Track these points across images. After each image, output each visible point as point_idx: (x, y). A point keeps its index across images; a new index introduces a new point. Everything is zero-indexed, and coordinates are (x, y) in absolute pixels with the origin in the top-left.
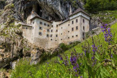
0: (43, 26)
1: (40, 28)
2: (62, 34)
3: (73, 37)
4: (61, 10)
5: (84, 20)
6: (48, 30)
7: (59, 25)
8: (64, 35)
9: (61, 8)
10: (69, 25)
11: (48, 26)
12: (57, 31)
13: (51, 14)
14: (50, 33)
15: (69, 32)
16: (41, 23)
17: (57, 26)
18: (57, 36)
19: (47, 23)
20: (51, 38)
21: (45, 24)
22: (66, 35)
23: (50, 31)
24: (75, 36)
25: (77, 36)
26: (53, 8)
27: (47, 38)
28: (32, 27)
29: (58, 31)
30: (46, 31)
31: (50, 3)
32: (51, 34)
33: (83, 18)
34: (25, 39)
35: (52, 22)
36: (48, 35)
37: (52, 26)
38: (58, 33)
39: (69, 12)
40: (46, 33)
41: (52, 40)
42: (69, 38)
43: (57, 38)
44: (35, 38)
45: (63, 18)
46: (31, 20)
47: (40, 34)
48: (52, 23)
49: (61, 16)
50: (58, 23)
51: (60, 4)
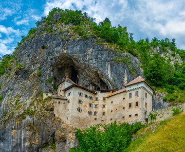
0: (83, 98)
1: (80, 102)
2: (112, 111)
3: (130, 116)
4: (111, 75)
5: (146, 94)
6: (91, 105)
7: (108, 97)
8: (116, 113)
9: (111, 73)
10: (124, 99)
11: (91, 98)
12: (104, 106)
13: (94, 80)
14: (93, 110)
15: (124, 108)
16: (80, 94)
17: (104, 99)
18: (104, 114)
19: (89, 95)
20: (95, 117)
21: (86, 96)
22: (119, 112)
23: (94, 106)
24: (133, 115)
25: (136, 115)
26: (99, 72)
27: (89, 117)
28: (66, 100)
29: (106, 106)
30: (88, 106)
31: (95, 65)
32: (95, 111)
33: (145, 91)
34: (58, 118)
35: (96, 92)
36: (90, 113)
37: (97, 99)
38: (106, 109)
39: (123, 80)
40: (88, 109)
41: (96, 119)
42: (123, 117)
43: (104, 116)
44: (72, 116)
45: (113, 88)
46: (65, 90)
47: (79, 110)
48: (96, 94)
49: (110, 85)
50: (106, 95)
51: (109, 66)
